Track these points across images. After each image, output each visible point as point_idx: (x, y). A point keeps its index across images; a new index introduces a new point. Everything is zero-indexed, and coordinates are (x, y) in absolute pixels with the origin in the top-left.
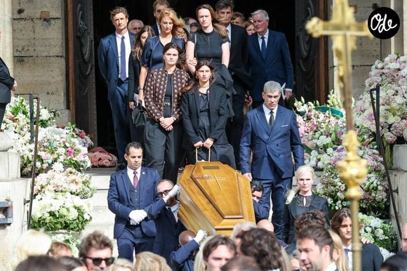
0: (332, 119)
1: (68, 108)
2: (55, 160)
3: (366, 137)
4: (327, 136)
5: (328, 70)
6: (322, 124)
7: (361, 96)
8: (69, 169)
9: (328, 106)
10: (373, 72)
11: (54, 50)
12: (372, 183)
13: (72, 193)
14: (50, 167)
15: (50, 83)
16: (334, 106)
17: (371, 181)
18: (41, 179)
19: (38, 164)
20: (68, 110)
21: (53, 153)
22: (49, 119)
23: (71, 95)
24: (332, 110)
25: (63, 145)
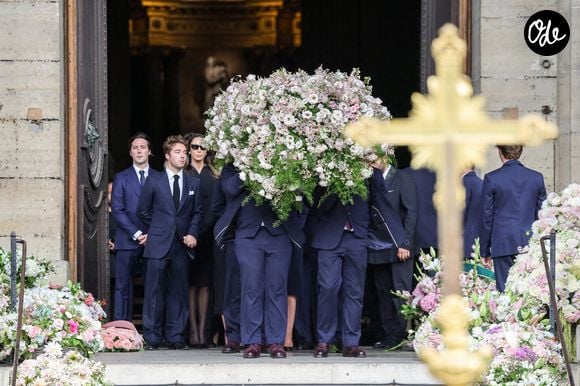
0: (479, 282)
1: (66, 257)
2: (49, 339)
3: (534, 311)
4: (473, 309)
6: (464, 290)
8: (71, 353)
9: (472, 262)
10: (545, 210)
11: (48, 168)
12: (544, 384)
14: (41, 348)
15: (40, 219)
17: (543, 380)
18: (27, 368)
19: (23, 345)
20: (66, 262)
21: (45, 327)
22: (38, 276)
23: (71, 238)
24: (478, 268)
25: (61, 315)
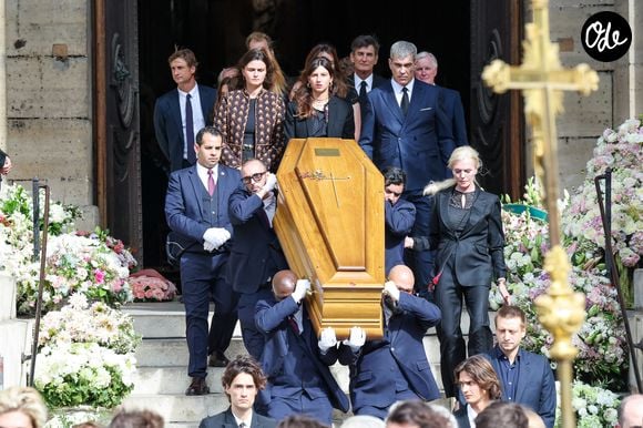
0: (532, 224)
1: (95, 202)
2: (74, 290)
3: (589, 255)
4: (524, 254)
5: (524, 144)
6: (515, 233)
7: (581, 188)
8: (97, 304)
9: (525, 203)
10: (601, 147)
11: (74, 107)
12: (600, 332)
13: (100, 345)
14: (65, 301)
15: (66, 162)
16: (535, 203)
17: (597, 329)
18: (51, 320)
19: (46, 296)
20: (95, 208)
21: (70, 277)
22: (65, 222)
23: (101, 181)
24: (531, 210)
25: (86, 264)
